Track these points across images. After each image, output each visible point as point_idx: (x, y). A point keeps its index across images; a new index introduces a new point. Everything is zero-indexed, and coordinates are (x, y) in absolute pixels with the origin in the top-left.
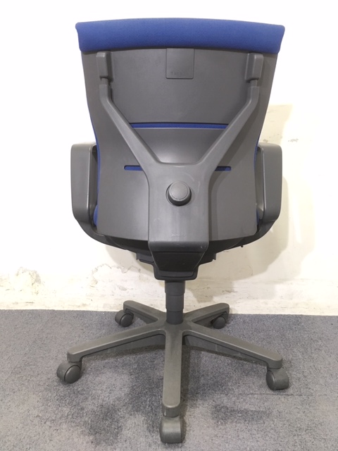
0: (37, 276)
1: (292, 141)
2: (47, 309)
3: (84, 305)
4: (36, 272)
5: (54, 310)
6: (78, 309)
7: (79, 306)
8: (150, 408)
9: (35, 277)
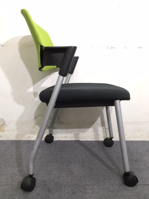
0: (4, 121)
1: (139, 48)
2: (9, 140)
3: (29, 137)
4: (3, 119)
5: (13, 140)
6: (26, 139)
7: (26, 138)
8: (68, 195)
9: (2, 122)
